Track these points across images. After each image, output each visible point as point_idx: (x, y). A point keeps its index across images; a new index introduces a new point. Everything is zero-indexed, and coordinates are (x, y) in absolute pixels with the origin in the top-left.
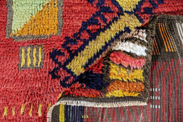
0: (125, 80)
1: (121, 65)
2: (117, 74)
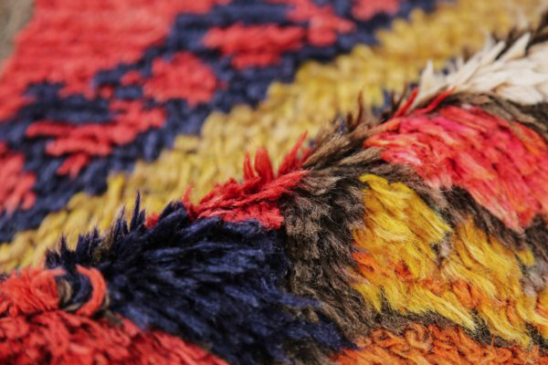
0: (505, 329)
1: (460, 199)
2: (422, 270)
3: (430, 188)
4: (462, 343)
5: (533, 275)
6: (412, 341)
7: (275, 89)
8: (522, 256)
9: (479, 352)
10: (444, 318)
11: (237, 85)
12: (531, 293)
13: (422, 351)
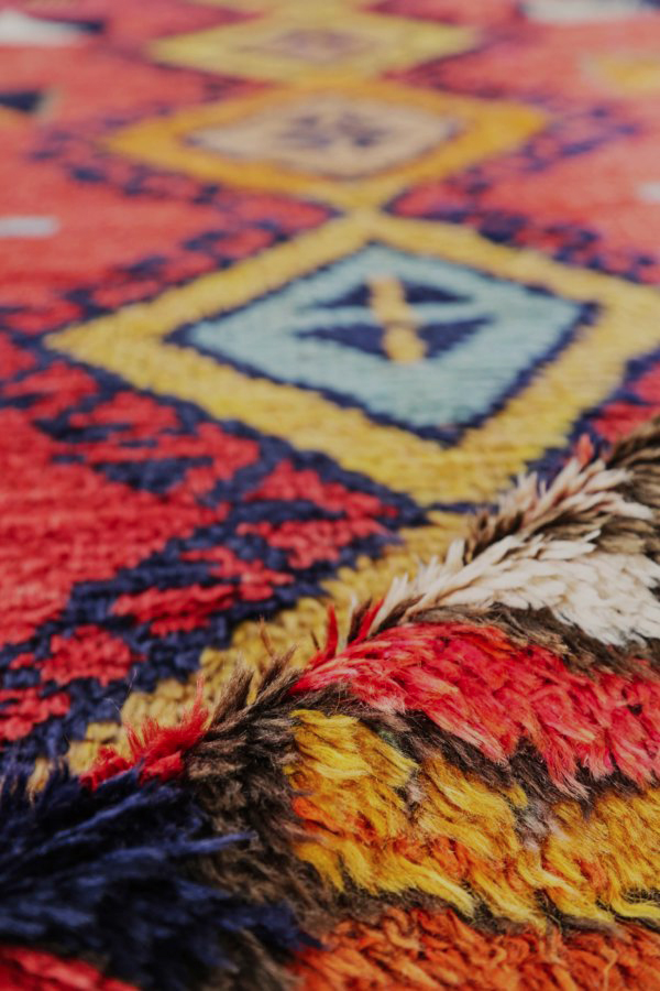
3: (380, 712)
4: (459, 936)
5: (530, 820)
6: (396, 939)
7: (207, 656)
8: (512, 795)
9: (485, 948)
10: (431, 897)
11: (159, 656)
12: (533, 847)
13: (408, 952)
